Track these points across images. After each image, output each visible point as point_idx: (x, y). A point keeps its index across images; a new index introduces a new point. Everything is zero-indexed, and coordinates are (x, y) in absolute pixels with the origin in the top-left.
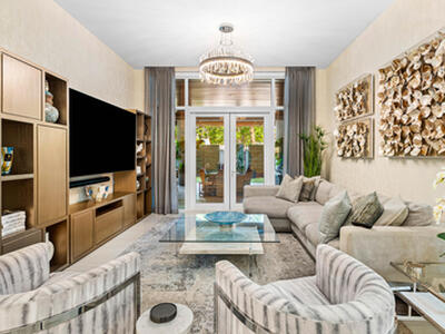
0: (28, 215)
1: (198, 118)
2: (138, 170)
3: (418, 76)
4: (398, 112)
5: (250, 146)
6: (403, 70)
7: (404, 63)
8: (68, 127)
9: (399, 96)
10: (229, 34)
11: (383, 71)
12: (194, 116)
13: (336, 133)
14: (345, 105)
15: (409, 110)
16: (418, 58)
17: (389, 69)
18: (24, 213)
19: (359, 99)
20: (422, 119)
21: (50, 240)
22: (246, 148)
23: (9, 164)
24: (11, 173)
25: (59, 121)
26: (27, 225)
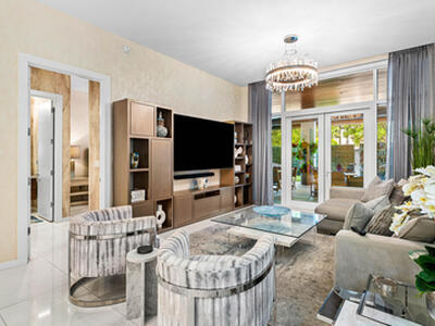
0: (146, 193)
1: (293, 122)
2: (237, 168)
8: (172, 139)
10: (293, 44)
12: (290, 120)
18: (143, 191)
21: (163, 209)
23: (137, 162)
24: (138, 167)
25: (168, 136)
26: (146, 198)
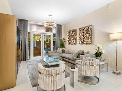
3: (86, 31)
4: (82, 36)
5: (36, 42)
6: (83, 30)
7: (84, 28)
9: (83, 34)
11: (79, 29)
12: (33, 34)
13: (68, 39)
14: (70, 34)
15: (84, 36)
16: (86, 28)
17: (80, 29)
19: (74, 33)
20: (87, 38)
22: (35, 42)
